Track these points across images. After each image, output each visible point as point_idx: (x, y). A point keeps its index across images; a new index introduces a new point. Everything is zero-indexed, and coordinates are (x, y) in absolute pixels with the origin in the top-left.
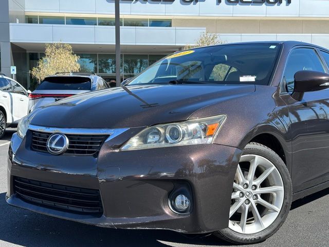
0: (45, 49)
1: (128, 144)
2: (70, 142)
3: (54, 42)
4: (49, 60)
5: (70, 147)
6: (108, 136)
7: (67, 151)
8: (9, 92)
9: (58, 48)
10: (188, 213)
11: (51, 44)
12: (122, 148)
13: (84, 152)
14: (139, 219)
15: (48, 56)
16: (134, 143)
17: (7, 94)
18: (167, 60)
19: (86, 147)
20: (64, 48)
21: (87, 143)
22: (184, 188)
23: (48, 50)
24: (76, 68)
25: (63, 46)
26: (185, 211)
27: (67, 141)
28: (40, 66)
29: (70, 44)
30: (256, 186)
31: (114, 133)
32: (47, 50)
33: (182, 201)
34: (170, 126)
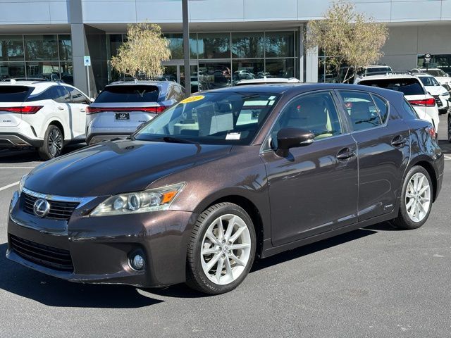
0: (127, 31)
1: (96, 210)
2: (51, 207)
3: (138, 22)
4: (131, 46)
5: (51, 211)
6: (79, 203)
7: (48, 215)
8: (67, 102)
9: (143, 29)
10: (144, 270)
11: (135, 25)
12: (92, 214)
13: (61, 217)
14: (107, 276)
15: (131, 40)
16: (103, 210)
17: (64, 106)
18: (182, 105)
19: (62, 213)
20: (150, 29)
21: (63, 209)
22: (140, 250)
23: (131, 33)
24: (165, 55)
25: (150, 27)
26: (141, 269)
27: (48, 206)
28: (120, 55)
29: (159, 24)
30: (230, 242)
31: (84, 201)
32: (129, 32)
33: (139, 260)
34: (131, 195)
